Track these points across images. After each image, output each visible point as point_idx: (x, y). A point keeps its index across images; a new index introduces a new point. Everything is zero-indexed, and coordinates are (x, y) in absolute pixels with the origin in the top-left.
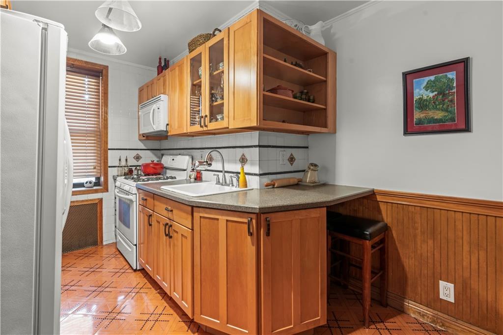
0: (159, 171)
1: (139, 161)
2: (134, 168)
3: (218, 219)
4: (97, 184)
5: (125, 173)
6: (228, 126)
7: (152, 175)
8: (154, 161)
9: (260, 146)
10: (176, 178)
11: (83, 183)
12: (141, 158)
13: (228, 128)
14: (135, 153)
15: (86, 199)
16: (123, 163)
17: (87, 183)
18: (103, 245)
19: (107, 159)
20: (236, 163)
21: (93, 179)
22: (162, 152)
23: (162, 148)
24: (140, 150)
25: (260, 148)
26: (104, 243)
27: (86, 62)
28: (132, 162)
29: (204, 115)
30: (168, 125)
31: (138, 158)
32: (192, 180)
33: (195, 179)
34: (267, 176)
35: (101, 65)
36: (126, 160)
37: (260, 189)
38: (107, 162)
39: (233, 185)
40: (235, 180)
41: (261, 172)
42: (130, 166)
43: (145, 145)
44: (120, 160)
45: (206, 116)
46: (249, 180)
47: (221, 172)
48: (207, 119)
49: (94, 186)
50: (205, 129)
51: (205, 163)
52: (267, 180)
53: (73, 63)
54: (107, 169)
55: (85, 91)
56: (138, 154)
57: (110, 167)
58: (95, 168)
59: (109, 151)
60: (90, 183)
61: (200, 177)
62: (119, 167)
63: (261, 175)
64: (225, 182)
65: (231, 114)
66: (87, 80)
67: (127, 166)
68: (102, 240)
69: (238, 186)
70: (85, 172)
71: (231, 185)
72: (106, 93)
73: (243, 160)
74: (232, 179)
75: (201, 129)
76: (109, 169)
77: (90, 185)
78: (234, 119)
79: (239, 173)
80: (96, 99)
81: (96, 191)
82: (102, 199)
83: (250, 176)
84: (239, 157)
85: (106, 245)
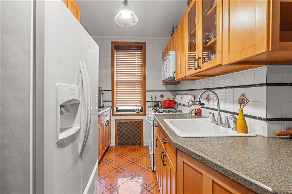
0: (172, 106)
1: (163, 99)
2: (159, 103)
3: (202, 174)
4: (141, 111)
5: (154, 105)
6: (221, 63)
7: (168, 108)
8: (169, 99)
9: (268, 85)
10: (182, 112)
11: (135, 110)
12: (164, 96)
13: (221, 65)
14: (160, 93)
15: (135, 119)
16: (154, 100)
17: (137, 110)
18: (143, 146)
19: (145, 97)
20: (234, 103)
21: (140, 108)
22: (177, 92)
23: (177, 90)
24: (164, 91)
25: (269, 87)
26: (144, 145)
27: (135, 43)
28: (159, 99)
29: (197, 58)
30: (175, 72)
31: (162, 96)
32: (193, 115)
33: (196, 114)
34: (280, 122)
35: (142, 42)
36: (155, 97)
37: (268, 138)
38: (146, 99)
39: (229, 127)
40: (231, 122)
41: (270, 117)
42: (157, 101)
43: (166, 88)
44: (152, 97)
45: (199, 58)
46: (251, 124)
47: (216, 110)
48: (201, 61)
49: (140, 112)
50: (199, 70)
51: (198, 103)
52: (279, 127)
53: (129, 44)
54: (145, 103)
55: (135, 59)
56: (162, 94)
57: (147, 101)
58: (140, 102)
59: (146, 92)
60: (138, 110)
61: (199, 113)
62: (151, 101)
63: (269, 120)
64: (221, 122)
65: (226, 48)
66: (136, 53)
67: (156, 101)
68: (143, 143)
69: (235, 129)
70: (136, 104)
71: (226, 126)
72: (145, 58)
73: (243, 101)
74: (228, 121)
75: (196, 71)
76: (147, 103)
77: (138, 111)
78: (229, 53)
79: (237, 114)
80: (140, 63)
81: (140, 115)
82: (143, 119)
83: (252, 120)
84: (238, 97)
85: (145, 146)
